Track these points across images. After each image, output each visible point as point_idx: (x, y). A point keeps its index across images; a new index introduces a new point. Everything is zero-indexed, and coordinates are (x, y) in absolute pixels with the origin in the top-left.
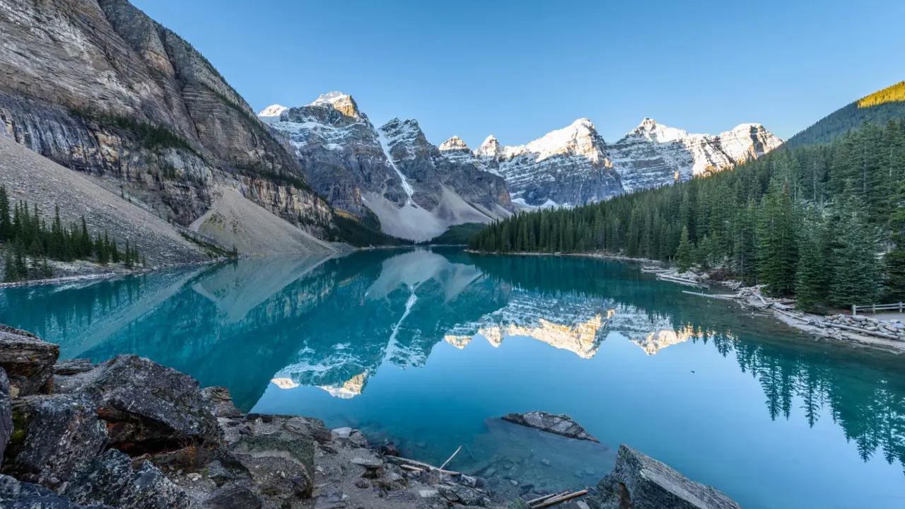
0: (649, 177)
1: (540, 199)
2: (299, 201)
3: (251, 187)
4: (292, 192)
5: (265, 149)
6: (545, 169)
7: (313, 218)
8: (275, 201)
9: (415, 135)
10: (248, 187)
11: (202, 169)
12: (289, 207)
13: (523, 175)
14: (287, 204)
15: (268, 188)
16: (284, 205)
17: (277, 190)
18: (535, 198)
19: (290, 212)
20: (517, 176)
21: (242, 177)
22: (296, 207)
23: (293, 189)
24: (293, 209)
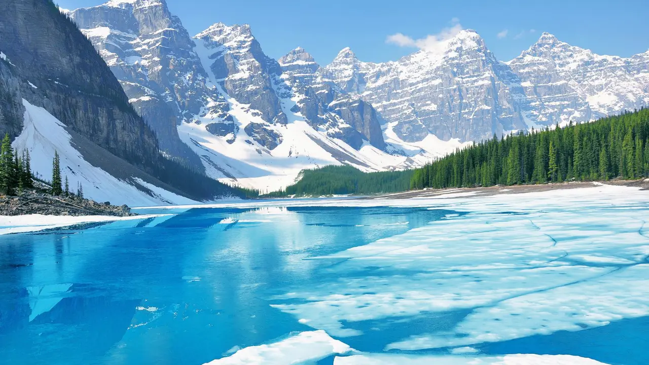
0: (553, 107)
1: (417, 135)
2: (124, 128)
3: (65, 109)
4: (115, 117)
5: (80, 56)
6: (423, 93)
7: (140, 154)
8: (94, 130)
9: (247, 44)
10: (61, 107)
11: (10, 80)
12: (112, 137)
13: (392, 101)
14: (108, 134)
15: (86, 110)
16: (105, 134)
17: (96, 113)
18: (411, 133)
19: (112, 145)
20: (385, 103)
21: (54, 94)
22: (119, 137)
23: (117, 111)
24: (116, 140)
